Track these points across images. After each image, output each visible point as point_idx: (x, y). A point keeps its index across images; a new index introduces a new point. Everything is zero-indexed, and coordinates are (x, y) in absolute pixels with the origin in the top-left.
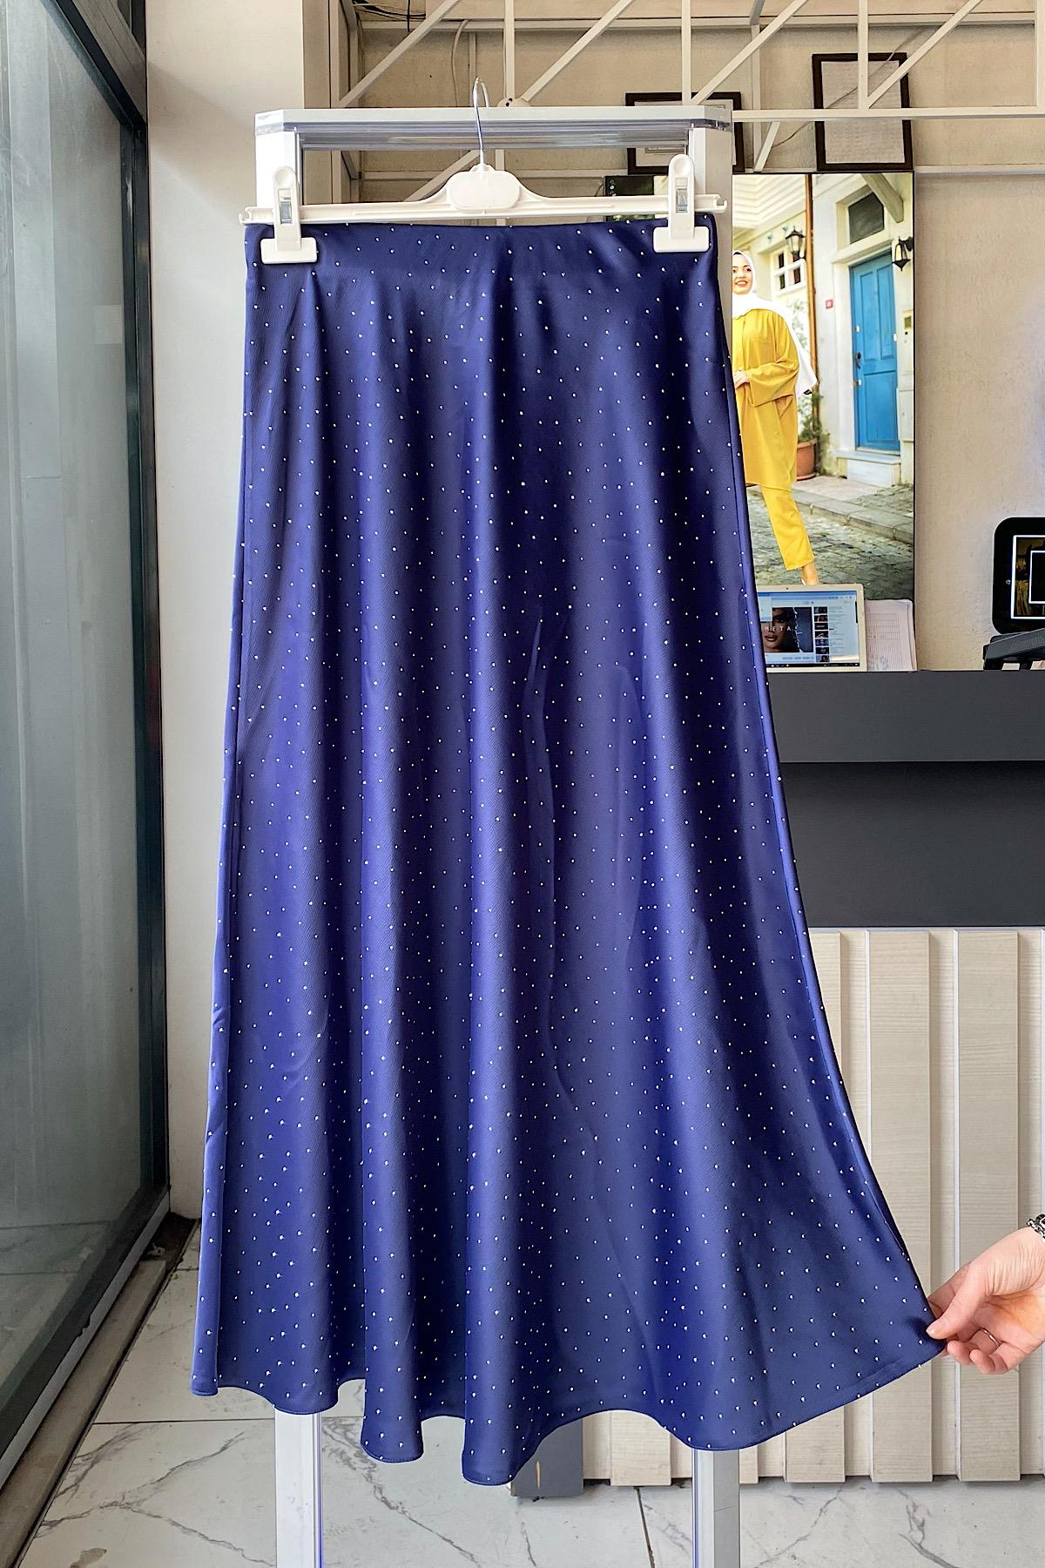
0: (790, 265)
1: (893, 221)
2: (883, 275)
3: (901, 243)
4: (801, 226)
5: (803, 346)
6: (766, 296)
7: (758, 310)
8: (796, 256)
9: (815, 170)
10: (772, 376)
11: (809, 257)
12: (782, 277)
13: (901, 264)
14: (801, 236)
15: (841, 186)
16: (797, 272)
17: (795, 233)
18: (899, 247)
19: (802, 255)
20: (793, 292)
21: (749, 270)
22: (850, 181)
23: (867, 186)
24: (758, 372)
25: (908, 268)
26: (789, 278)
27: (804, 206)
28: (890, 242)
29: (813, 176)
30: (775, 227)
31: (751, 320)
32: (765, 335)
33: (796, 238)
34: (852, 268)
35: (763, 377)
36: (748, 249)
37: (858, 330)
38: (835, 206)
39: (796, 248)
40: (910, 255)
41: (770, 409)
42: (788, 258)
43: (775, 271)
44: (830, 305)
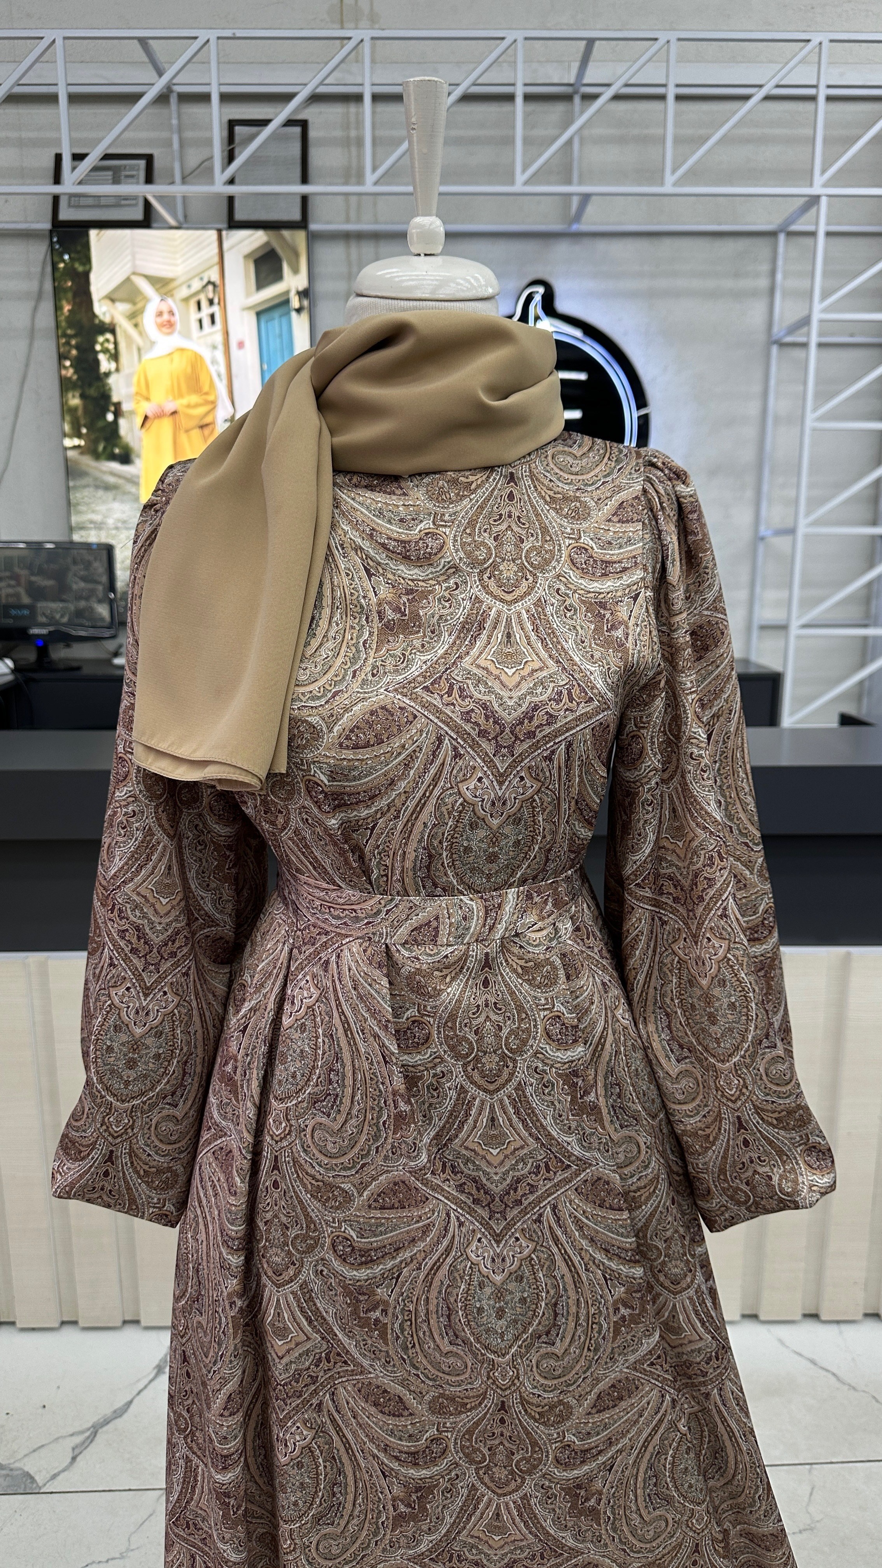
0: (206, 310)
1: (291, 273)
2: (284, 320)
3: (299, 293)
4: (215, 276)
5: (221, 380)
6: (187, 335)
7: (182, 350)
8: (211, 302)
9: (225, 225)
10: (197, 406)
11: (222, 303)
12: (200, 321)
13: (298, 311)
14: (214, 285)
15: (246, 242)
16: (212, 317)
17: (209, 282)
18: (297, 298)
19: (216, 301)
20: (211, 334)
21: (173, 314)
22: (253, 238)
23: (267, 244)
24: (184, 401)
25: (305, 316)
26: (206, 322)
27: (216, 259)
28: (287, 292)
29: (224, 233)
30: (194, 277)
31: (176, 357)
32: (189, 370)
33: (210, 287)
34: (258, 314)
35: (189, 406)
36: (172, 296)
37: (265, 367)
38: (241, 260)
39: (211, 295)
40: (306, 303)
41: (196, 433)
42: (204, 304)
43: (194, 316)
44: (241, 345)
